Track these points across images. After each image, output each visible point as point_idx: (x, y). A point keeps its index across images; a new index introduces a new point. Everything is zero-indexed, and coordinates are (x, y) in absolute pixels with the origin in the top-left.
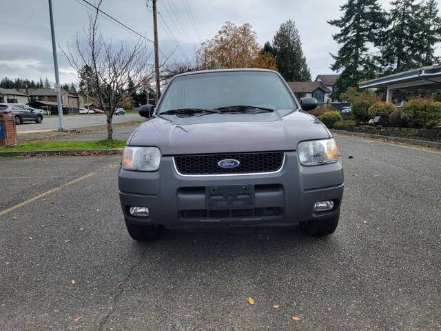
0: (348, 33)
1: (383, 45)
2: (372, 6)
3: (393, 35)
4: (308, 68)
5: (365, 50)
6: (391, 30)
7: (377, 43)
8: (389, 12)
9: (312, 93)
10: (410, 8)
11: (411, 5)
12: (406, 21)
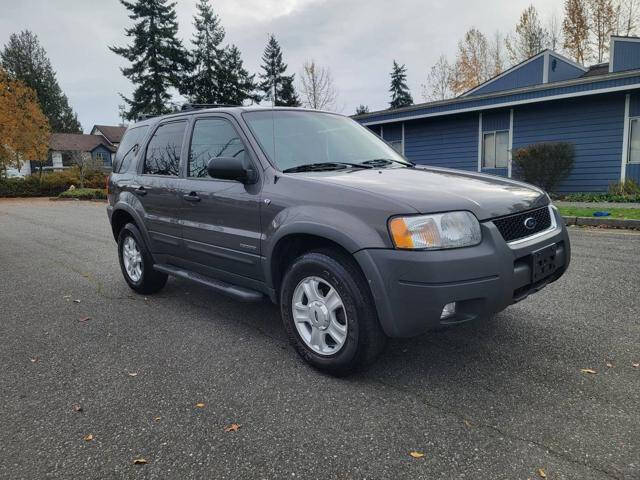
0: (142, 70)
1: (191, 94)
2: (170, 40)
3: (201, 83)
4: (73, 113)
5: (168, 96)
6: (197, 76)
7: (183, 91)
8: (191, 52)
9: (91, 152)
10: (214, 53)
11: (214, 49)
12: (213, 68)
